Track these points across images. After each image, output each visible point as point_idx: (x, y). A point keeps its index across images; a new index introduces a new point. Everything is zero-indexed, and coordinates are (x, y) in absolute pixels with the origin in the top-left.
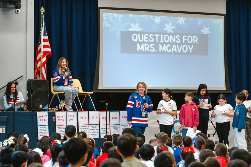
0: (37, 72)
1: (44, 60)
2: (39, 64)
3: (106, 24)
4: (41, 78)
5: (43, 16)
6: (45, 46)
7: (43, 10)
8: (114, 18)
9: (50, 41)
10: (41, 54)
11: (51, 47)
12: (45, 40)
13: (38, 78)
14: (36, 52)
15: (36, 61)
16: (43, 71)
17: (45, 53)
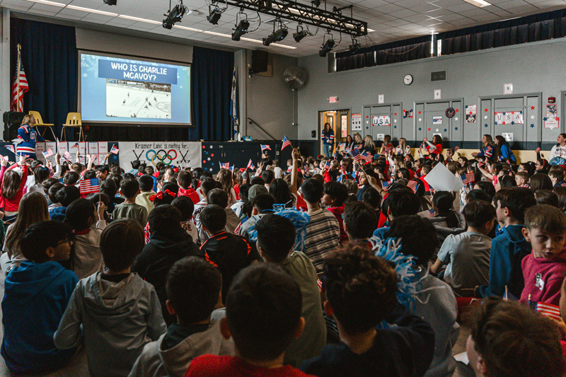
0: (13, 104)
1: (21, 94)
2: (17, 97)
3: (84, 64)
4: (18, 111)
5: (19, 53)
6: (21, 81)
7: (19, 46)
8: (92, 59)
9: (26, 76)
10: (17, 89)
11: (28, 82)
12: (21, 75)
13: (14, 111)
14: (13, 86)
15: (12, 95)
16: (20, 104)
17: (22, 88)
